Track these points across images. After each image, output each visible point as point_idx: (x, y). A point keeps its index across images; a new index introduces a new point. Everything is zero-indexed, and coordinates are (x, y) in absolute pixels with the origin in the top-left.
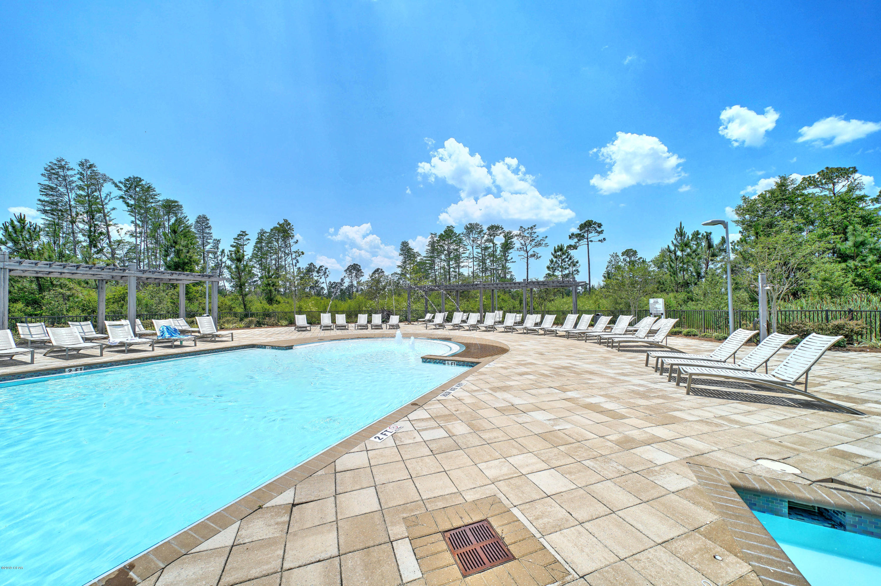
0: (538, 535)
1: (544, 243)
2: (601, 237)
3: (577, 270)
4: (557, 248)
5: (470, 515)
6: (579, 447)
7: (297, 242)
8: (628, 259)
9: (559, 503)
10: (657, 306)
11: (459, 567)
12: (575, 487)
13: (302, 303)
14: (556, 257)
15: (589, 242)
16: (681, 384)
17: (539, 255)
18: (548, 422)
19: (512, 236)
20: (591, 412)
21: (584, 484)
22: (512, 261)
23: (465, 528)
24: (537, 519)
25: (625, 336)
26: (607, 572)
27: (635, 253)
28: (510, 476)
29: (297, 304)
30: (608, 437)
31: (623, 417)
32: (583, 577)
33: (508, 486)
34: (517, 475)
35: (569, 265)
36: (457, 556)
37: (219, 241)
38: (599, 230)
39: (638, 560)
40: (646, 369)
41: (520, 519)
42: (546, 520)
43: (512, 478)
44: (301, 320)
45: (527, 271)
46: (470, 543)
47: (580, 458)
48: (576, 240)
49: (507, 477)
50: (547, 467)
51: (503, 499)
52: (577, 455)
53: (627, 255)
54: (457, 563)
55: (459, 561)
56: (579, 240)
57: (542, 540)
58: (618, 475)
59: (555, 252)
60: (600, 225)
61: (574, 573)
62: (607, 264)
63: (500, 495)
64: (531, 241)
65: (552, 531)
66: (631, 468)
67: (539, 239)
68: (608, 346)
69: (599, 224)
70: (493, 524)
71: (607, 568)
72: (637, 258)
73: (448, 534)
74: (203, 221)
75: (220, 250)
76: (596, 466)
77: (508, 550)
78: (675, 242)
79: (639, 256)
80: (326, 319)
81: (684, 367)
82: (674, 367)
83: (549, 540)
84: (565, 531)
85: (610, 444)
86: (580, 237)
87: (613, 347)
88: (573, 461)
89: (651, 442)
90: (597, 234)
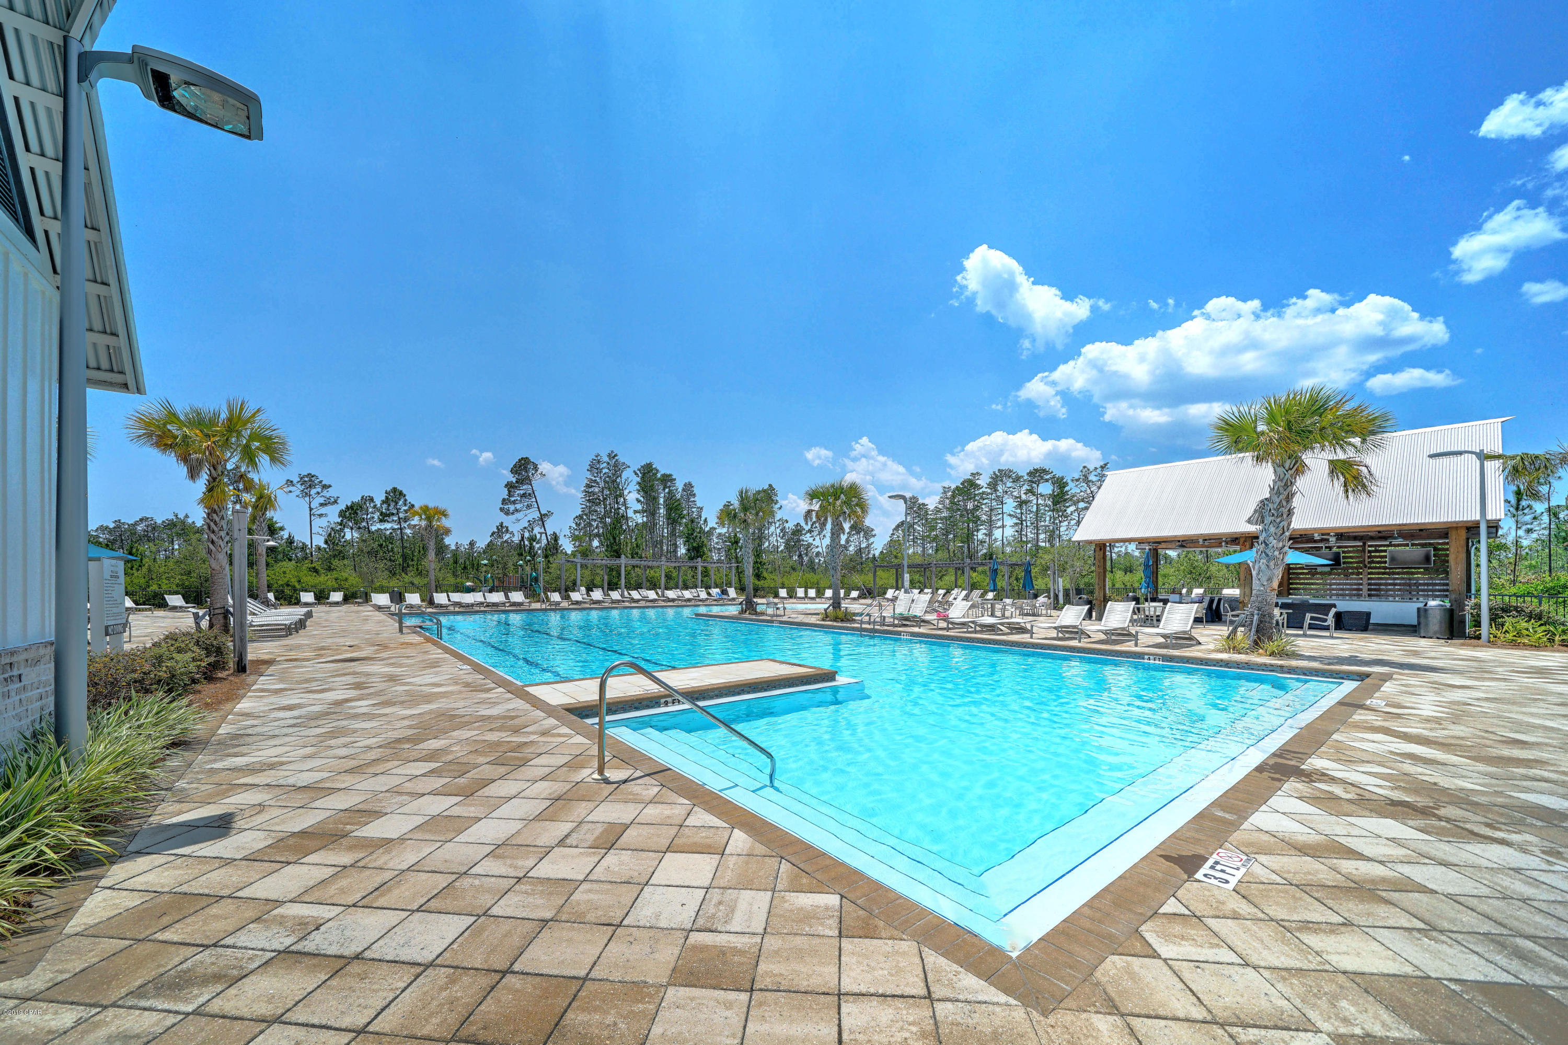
7: (780, 508)
13: (784, 579)
29: (781, 581)
37: (702, 508)
44: (783, 593)
74: (688, 487)
75: (703, 519)
80: (800, 592)
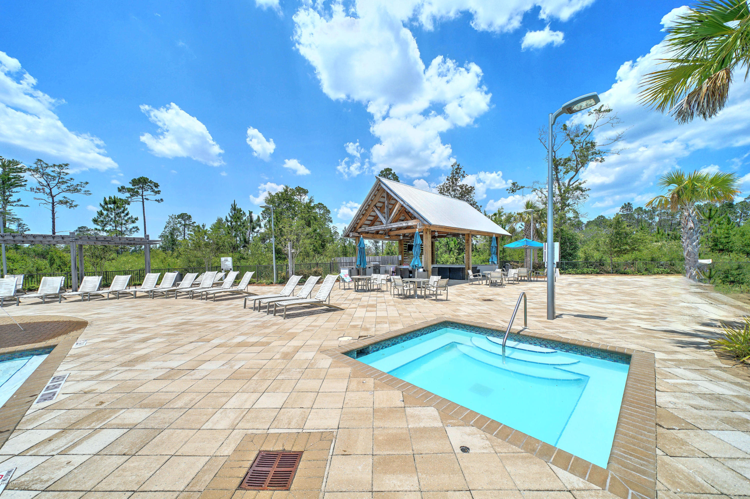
0: (300, 431)
1: (83, 189)
2: (158, 197)
3: (137, 227)
4: (108, 199)
5: (244, 459)
6: (265, 372)
8: (183, 222)
9: (290, 407)
10: (227, 263)
11: (278, 490)
12: (288, 394)
14: (107, 210)
15: (145, 200)
16: (277, 314)
17: (74, 204)
18: (224, 367)
19: (20, 168)
20: (246, 348)
21: (291, 389)
22: (19, 203)
23: (253, 469)
24: (290, 424)
25: (212, 289)
26: (344, 417)
27: (190, 217)
28: (242, 416)
30: (274, 358)
31: (269, 343)
32: (338, 428)
33: (248, 422)
34: (246, 412)
35: (126, 221)
36: (268, 487)
38: (156, 190)
39: (347, 403)
40: (247, 310)
41: (280, 432)
42: (295, 421)
43: (244, 416)
45: (54, 222)
46: (267, 473)
47: (273, 377)
48: (128, 195)
49: (240, 419)
50: (259, 395)
51: (255, 431)
52: (269, 377)
53: (182, 218)
54: (274, 490)
55: (274, 488)
56: (132, 196)
57: (304, 431)
58: (301, 374)
59: (106, 203)
60: (156, 185)
61: (334, 430)
62: (165, 224)
63: (250, 432)
64: (59, 182)
65: (304, 422)
66: (303, 367)
67: (74, 183)
68: (202, 299)
69: (155, 183)
70: (268, 449)
71: (342, 416)
72: (191, 223)
73: (245, 485)
76: (286, 376)
77: (294, 452)
78: (231, 214)
79: (193, 221)
81: (278, 303)
82: (271, 304)
83: (308, 428)
84: (309, 417)
85: (279, 361)
86: (134, 193)
87: (207, 298)
88: (271, 381)
89: (297, 350)
90: (153, 193)
